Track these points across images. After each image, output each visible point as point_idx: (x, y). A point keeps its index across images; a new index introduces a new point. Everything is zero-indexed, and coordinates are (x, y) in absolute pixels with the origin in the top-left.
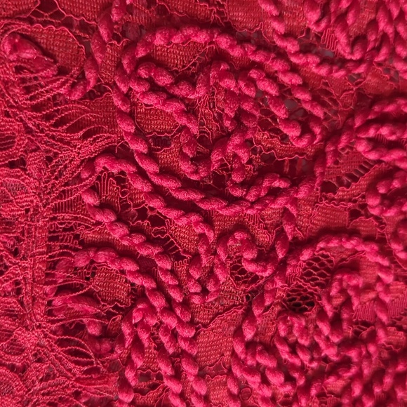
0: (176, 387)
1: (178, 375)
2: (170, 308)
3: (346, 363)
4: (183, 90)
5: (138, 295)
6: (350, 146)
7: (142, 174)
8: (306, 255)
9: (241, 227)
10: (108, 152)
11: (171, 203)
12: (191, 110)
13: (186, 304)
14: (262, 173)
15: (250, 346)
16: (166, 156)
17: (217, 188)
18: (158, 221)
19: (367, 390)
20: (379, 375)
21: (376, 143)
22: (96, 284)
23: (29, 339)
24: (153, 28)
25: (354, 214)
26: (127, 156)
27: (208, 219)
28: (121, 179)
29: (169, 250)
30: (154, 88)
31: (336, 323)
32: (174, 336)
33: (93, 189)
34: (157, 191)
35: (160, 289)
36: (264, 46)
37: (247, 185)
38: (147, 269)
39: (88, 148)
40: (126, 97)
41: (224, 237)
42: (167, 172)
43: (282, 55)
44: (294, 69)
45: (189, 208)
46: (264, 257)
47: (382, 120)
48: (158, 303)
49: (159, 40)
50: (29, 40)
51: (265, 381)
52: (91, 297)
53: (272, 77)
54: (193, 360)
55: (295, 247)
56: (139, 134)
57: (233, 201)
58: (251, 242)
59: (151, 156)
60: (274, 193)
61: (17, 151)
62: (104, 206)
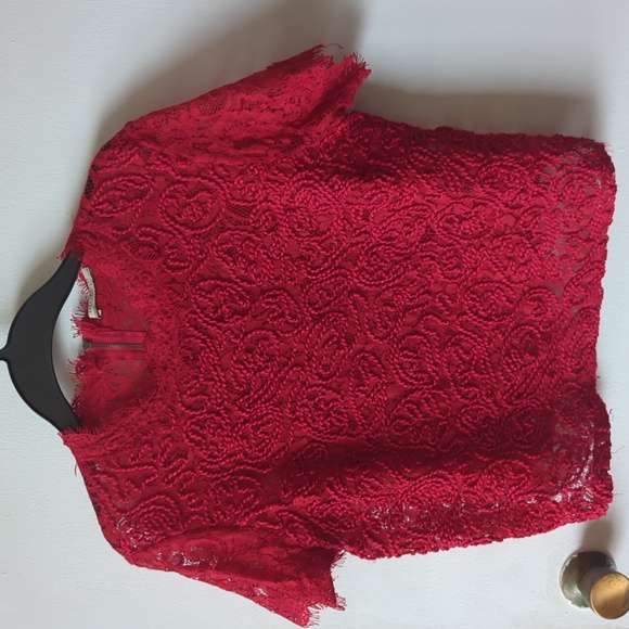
0: (215, 373)
1: (215, 370)
2: (211, 351)
3: (267, 367)
4: (209, 296)
5: (202, 348)
6: (260, 305)
7: (200, 317)
8: (250, 336)
9: (229, 329)
10: (191, 312)
11: (209, 324)
12: (211, 300)
13: (216, 351)
14: (234, 314)
15: (235, 362)
16: (205, 312)
17: (221, 319)
18: (206, 329)
19: (276, 376)
20: (280, 371)
21: (267, 303)
22: (191, 346)
23: (176, 361)
24: (200, 282)
25: (264, 324)
26: (196, 313)
27: (219, 328)
28: (195, 319)
29: (209, 336)
30: (201, 296)
31: (261, 355)
32: (213, 359)
33: (188, 322)
34: (205, 321)
35: (208, 347)
36: (230, 281)
37: (229, 318)
38: (204, 341)
39: (186, 312)
40: (195, 299)
41: (225, 332)
42: (206, 316)
43: (236, 283)
44: (240, 286)
45: (213, 325)
46: (237, 337)
47: (268, 297)
48: (208, 350)
49: (201, 284)
50: (170, 288)
51: (241, 372)
52: (190, 349)
53: (234, 289)
54: (220, 366)
55: (246, 334)
56: (198, 307)
57: (225, 322)
58: (233, 333)
59: (202, 312)
60: (237, 319)
61: (169, 315)
62: (191, 326)
